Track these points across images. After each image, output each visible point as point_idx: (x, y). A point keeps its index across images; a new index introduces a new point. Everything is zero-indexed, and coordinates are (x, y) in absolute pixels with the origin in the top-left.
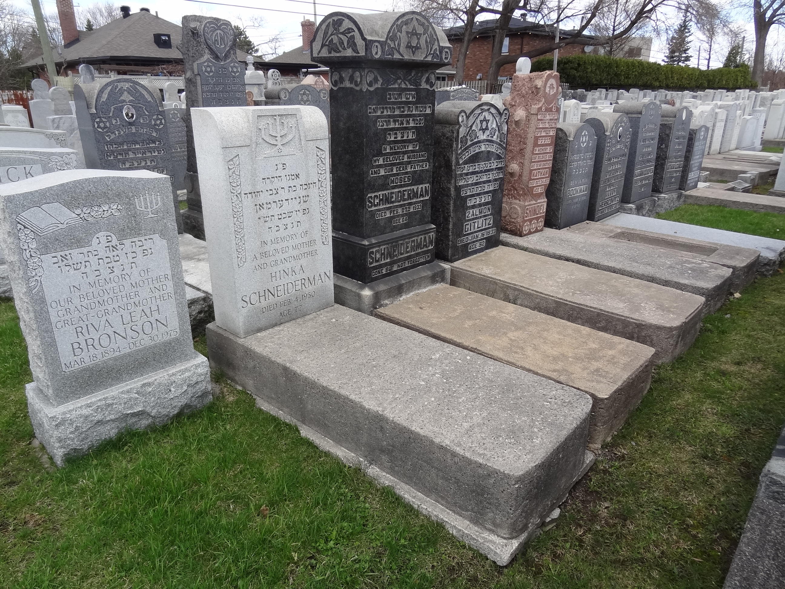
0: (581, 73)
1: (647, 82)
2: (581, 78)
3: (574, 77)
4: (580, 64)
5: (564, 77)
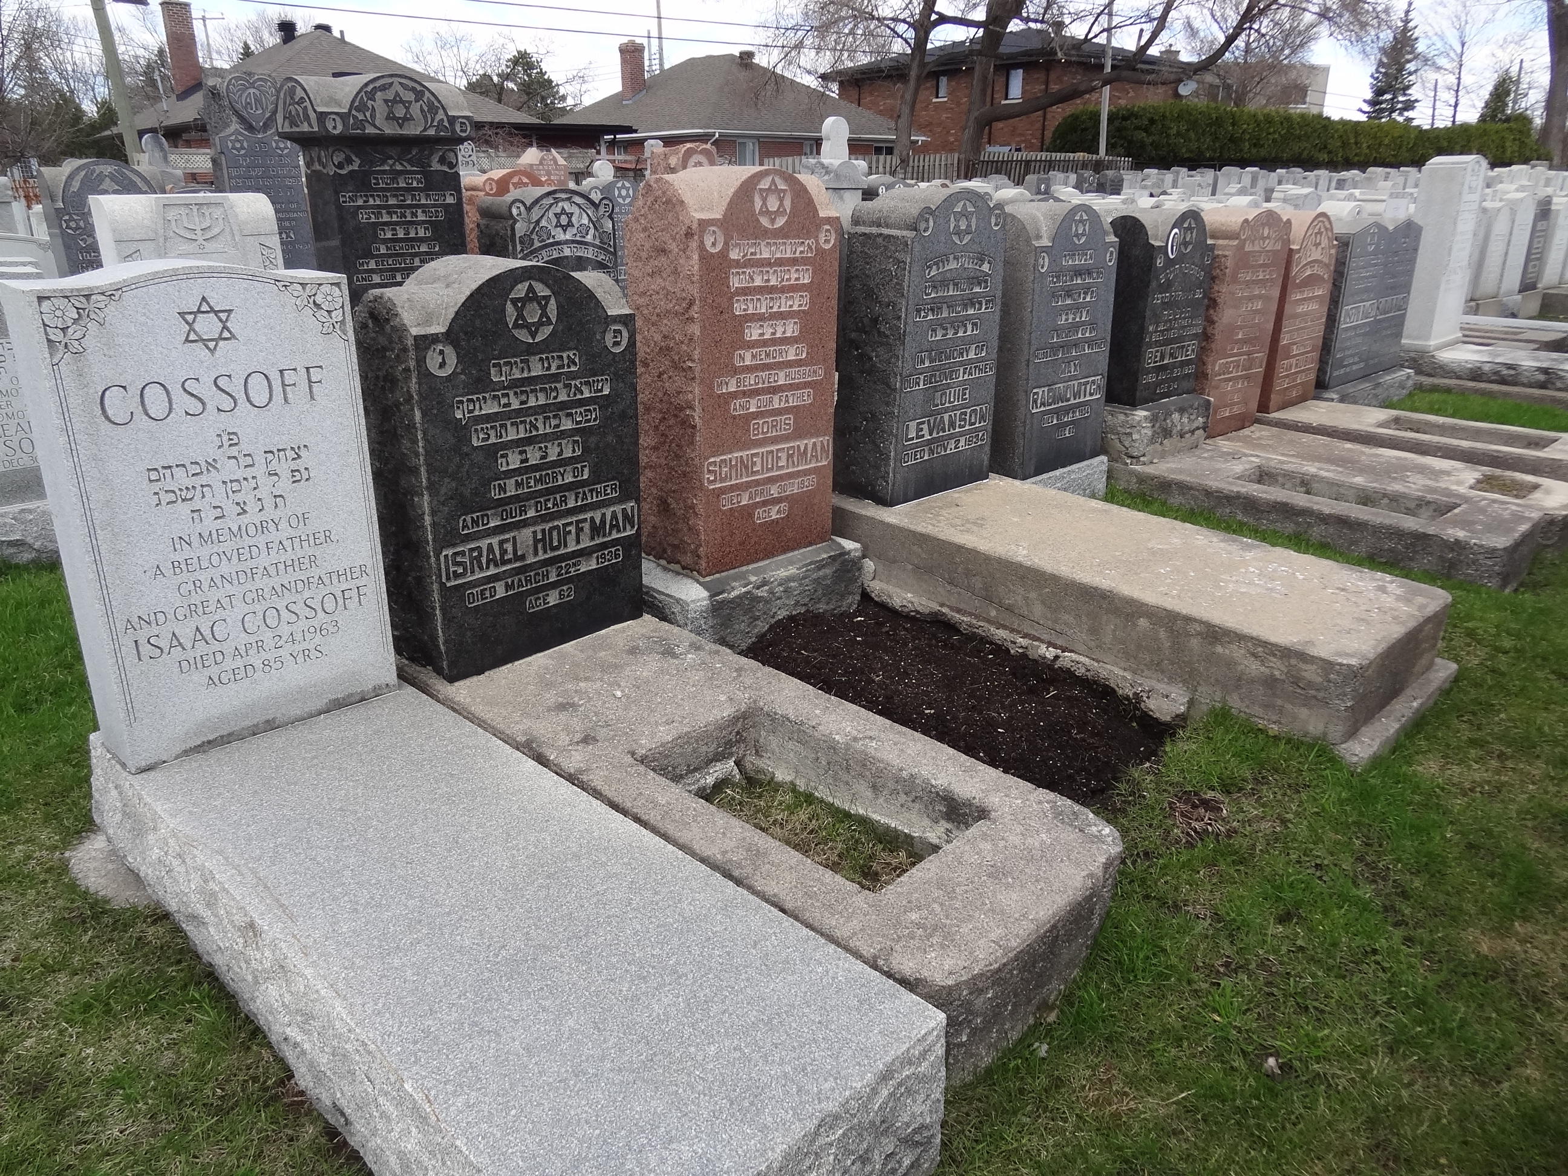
0: (1156, 138)
1: (1301, 154)
2: (1155, 145)
3: (1143, 146)
4: (1154, 121)
5: (1122, 146)
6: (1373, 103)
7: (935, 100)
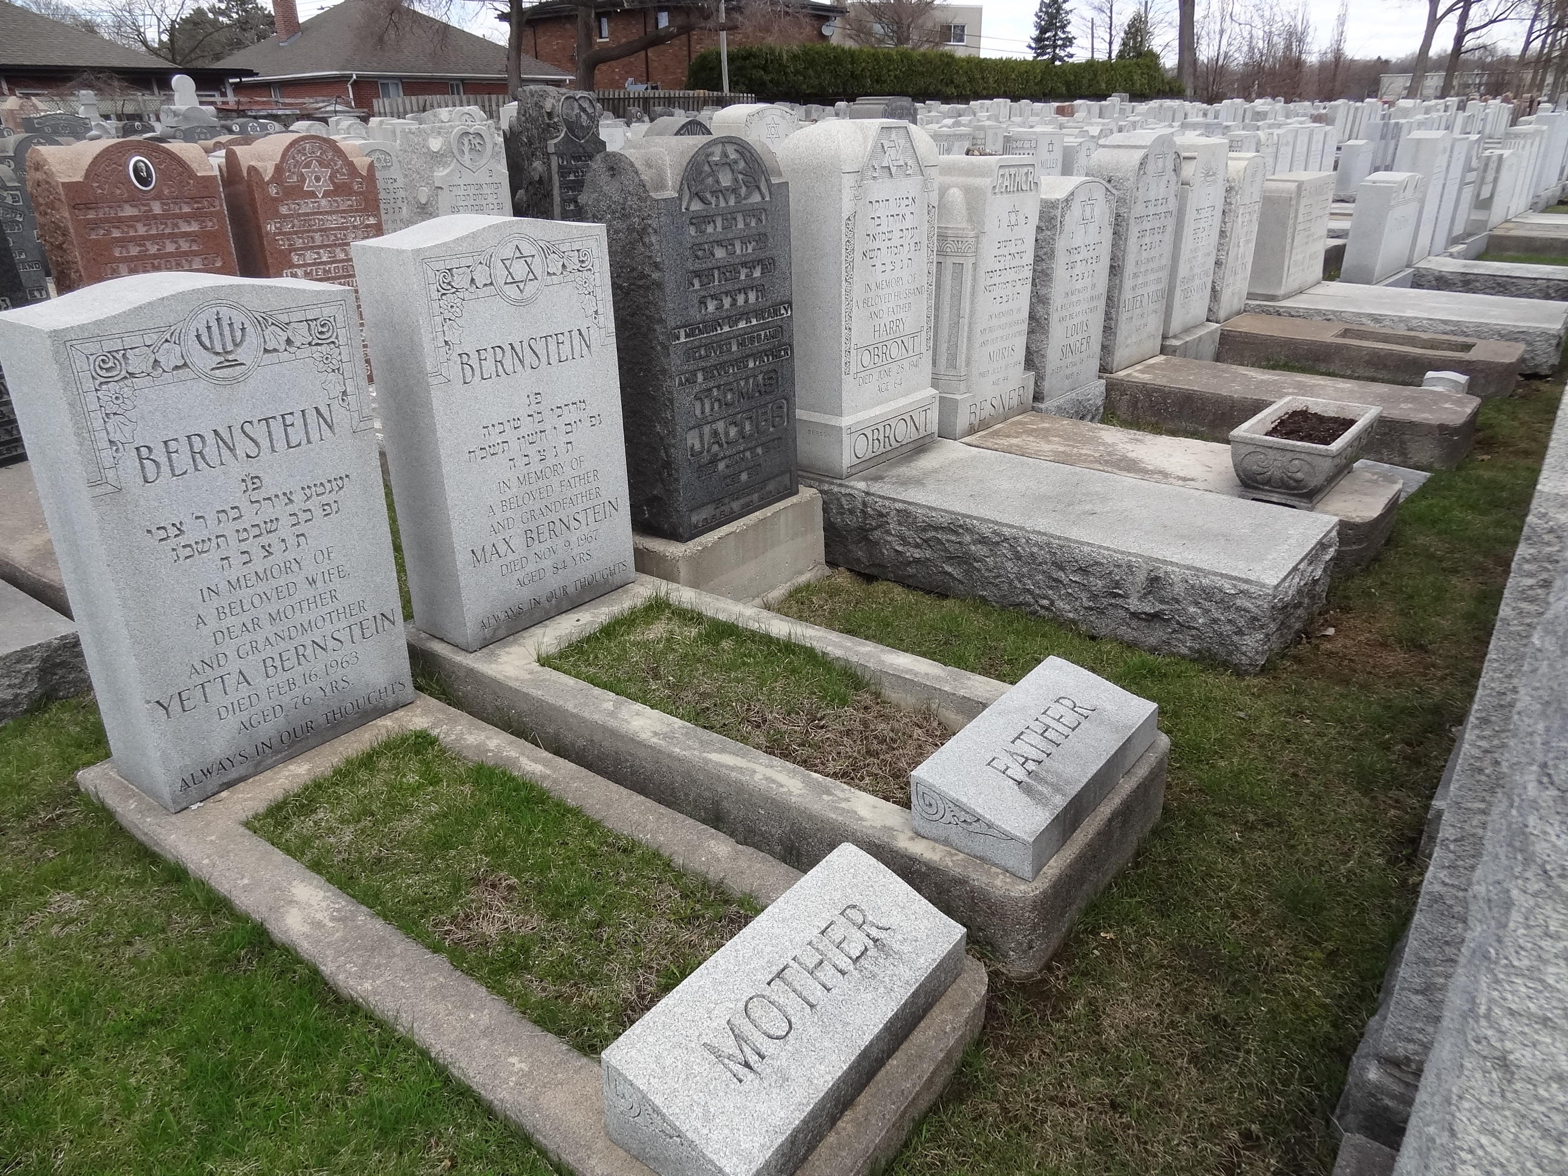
0: (775, 76)
2: (776, 83)
3: (763, 84)
4: (770, 61)
5: (744, 83)
6: (1038, 40)
7: (599, 40)
